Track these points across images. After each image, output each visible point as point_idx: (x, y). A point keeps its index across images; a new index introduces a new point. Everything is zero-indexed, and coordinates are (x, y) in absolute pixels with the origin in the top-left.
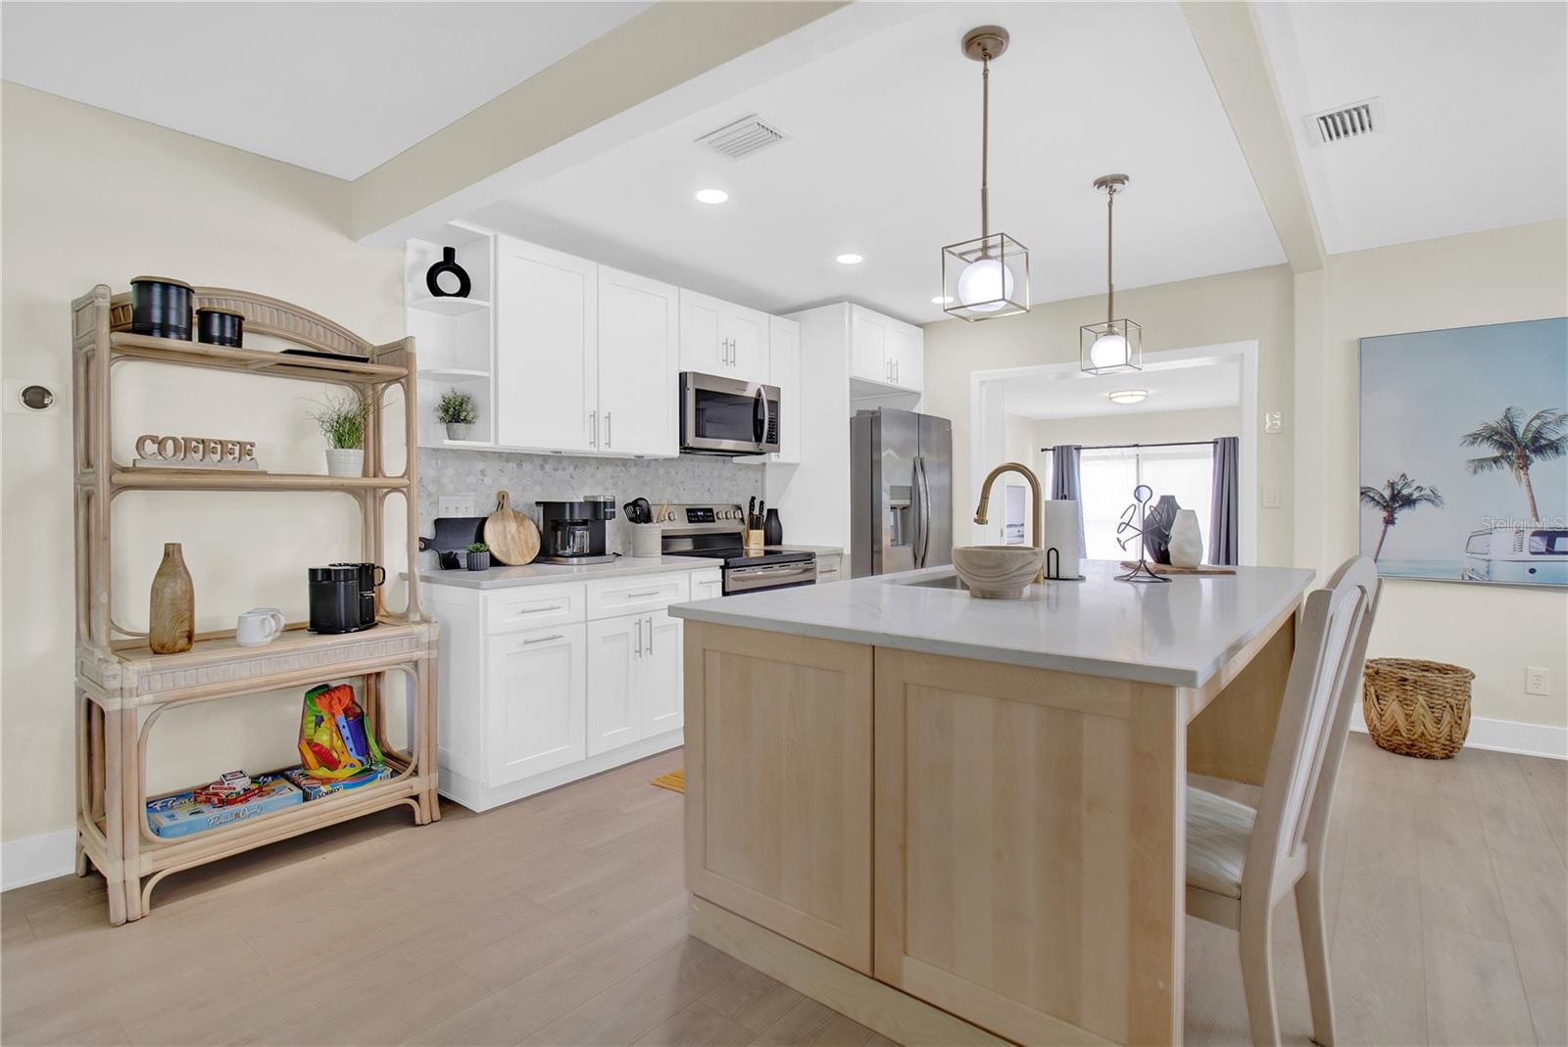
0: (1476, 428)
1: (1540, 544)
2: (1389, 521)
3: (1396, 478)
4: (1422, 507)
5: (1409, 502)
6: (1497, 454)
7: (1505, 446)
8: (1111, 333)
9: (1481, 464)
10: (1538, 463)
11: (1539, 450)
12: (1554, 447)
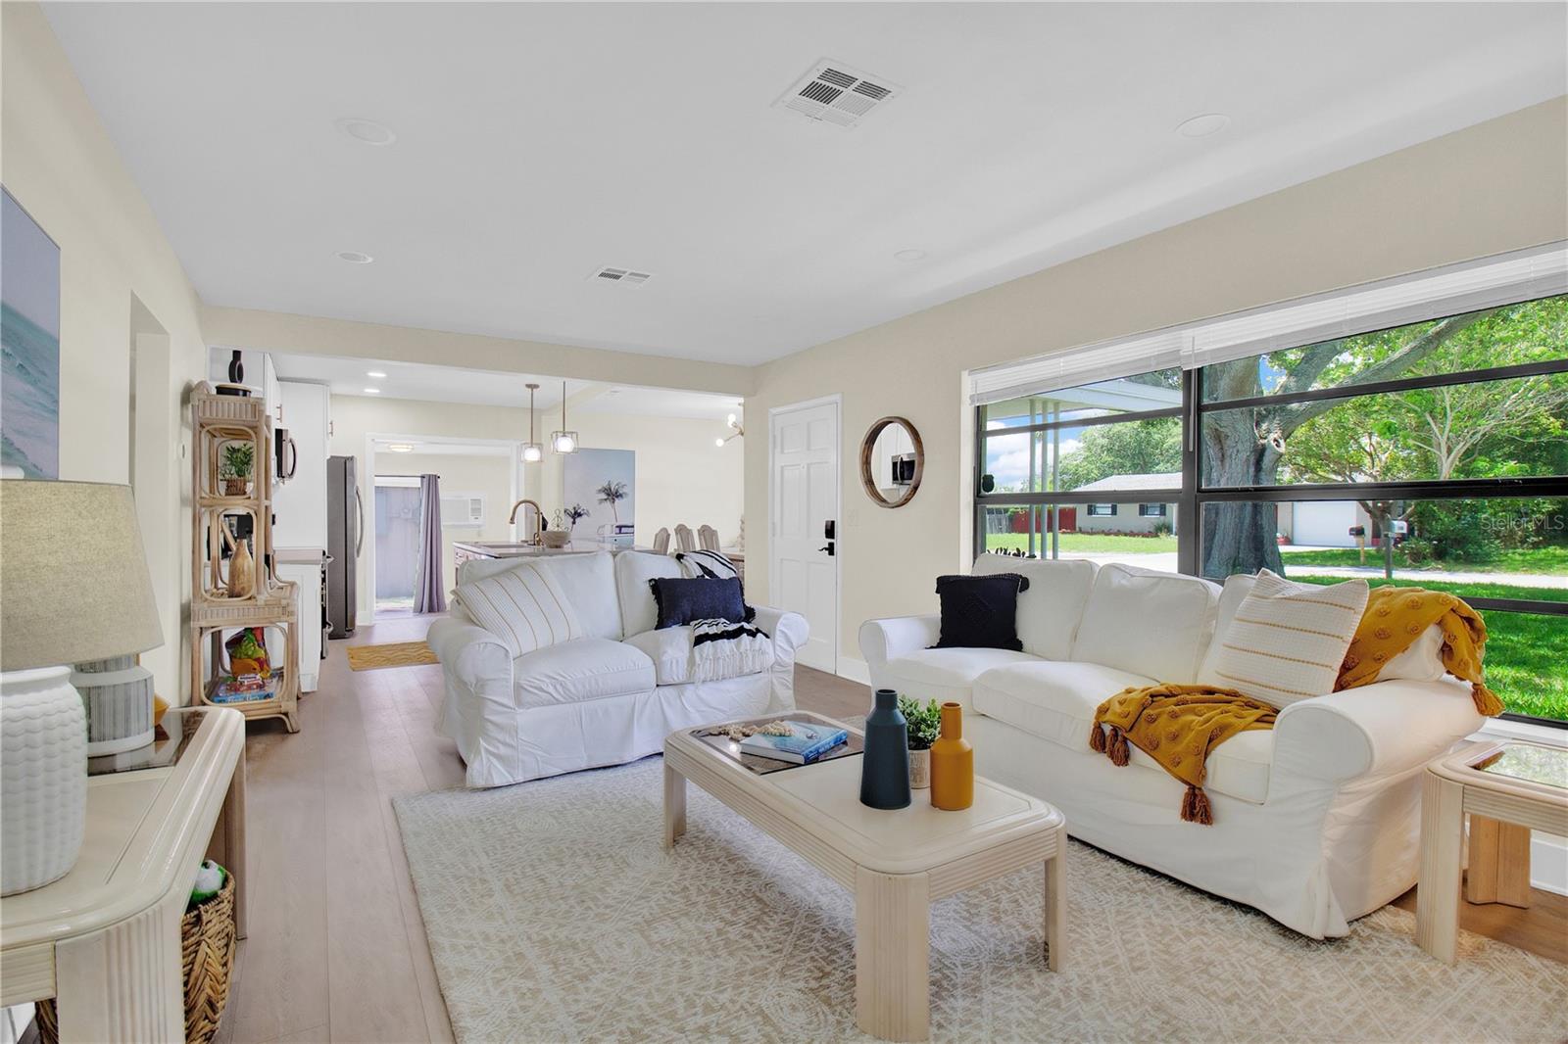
0: (600, 488)
1: (618, 530)
2: (574, 523)
3: (576, 505)
4: (584, 517)
5: (580, 515)
6: (606, 497)
7: (608, 495)
8: (532, 447)
9: (601, 501)
10: (617, 500)
11: (617, 497)
12: (621, 495)
